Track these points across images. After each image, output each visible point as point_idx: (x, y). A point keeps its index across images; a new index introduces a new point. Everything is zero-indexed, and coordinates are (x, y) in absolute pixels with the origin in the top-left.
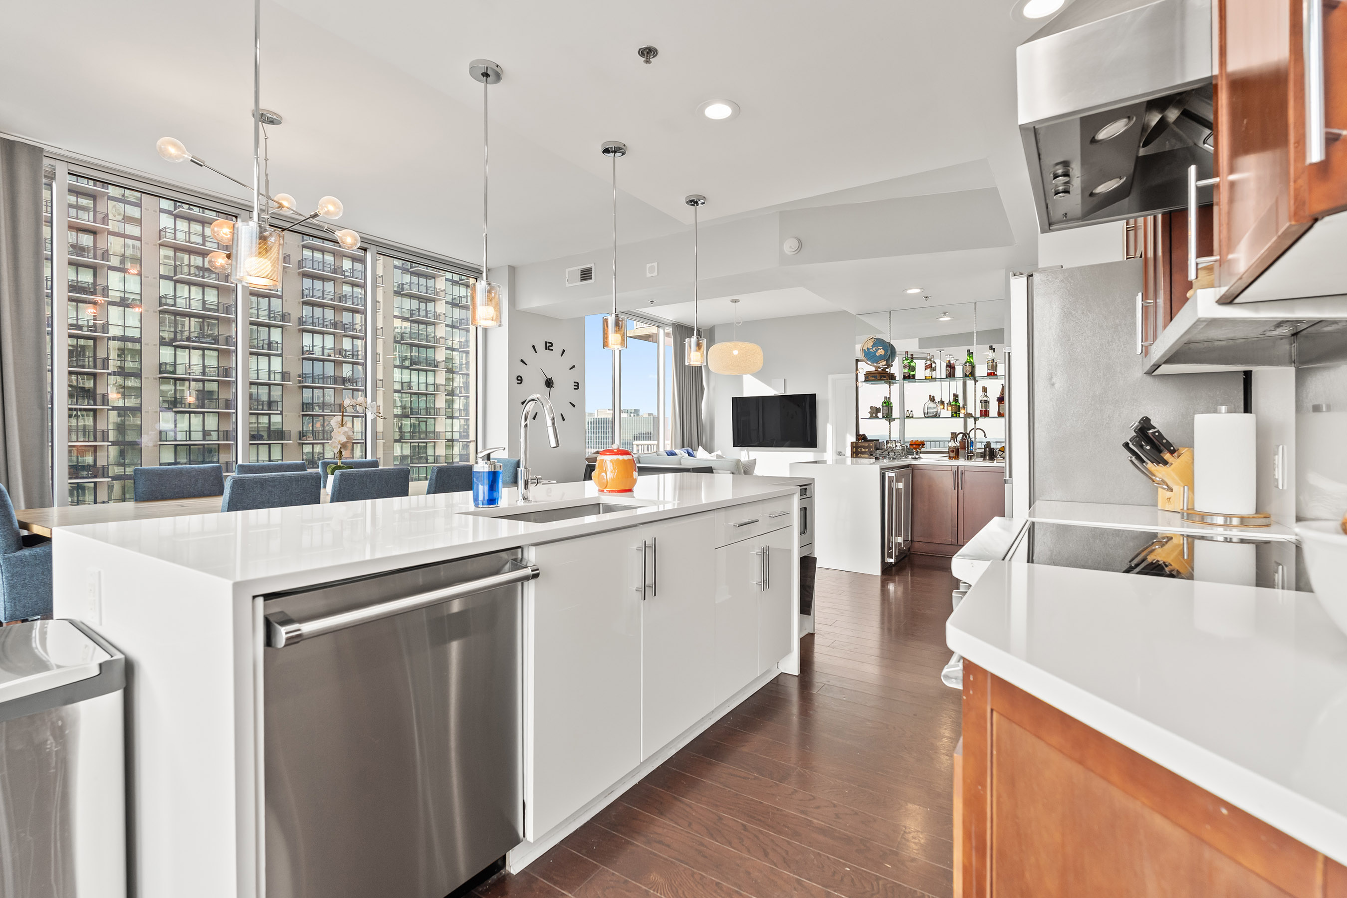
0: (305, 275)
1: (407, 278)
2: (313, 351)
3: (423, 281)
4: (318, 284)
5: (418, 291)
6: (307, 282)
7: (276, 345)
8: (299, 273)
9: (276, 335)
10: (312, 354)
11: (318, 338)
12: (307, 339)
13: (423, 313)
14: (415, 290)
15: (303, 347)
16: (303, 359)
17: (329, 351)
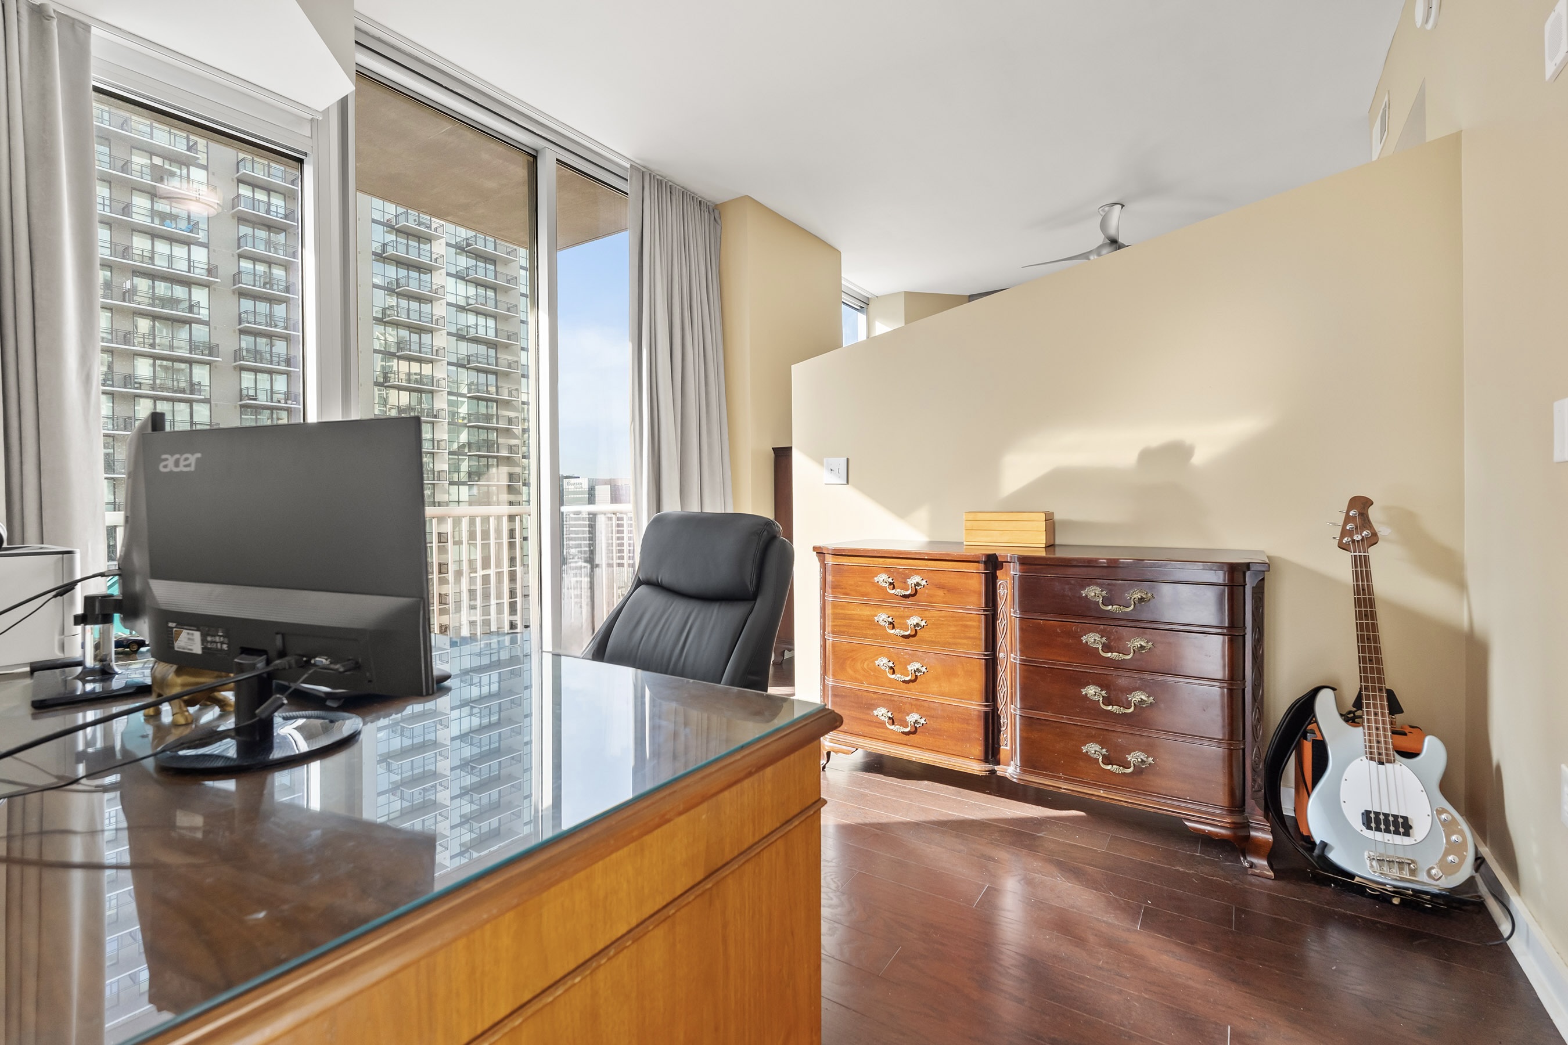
0: (243, 294)
1: (392, 301)
2: (256, 395)
3: (414, 305)
4: (263, 307)
5: (409, 318)
6: (247, 304)
7: (199, 387)
8: (234, 292)
9: (201, 374)
10: (255, 400)
11: (263, 379)
12: (247, 379)
13: (415, 347)
14: (403, 316)
15: (241, 390)
16: (242, 406)
17: (279, 396)
